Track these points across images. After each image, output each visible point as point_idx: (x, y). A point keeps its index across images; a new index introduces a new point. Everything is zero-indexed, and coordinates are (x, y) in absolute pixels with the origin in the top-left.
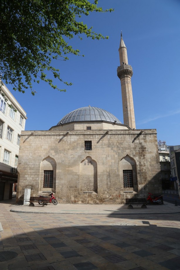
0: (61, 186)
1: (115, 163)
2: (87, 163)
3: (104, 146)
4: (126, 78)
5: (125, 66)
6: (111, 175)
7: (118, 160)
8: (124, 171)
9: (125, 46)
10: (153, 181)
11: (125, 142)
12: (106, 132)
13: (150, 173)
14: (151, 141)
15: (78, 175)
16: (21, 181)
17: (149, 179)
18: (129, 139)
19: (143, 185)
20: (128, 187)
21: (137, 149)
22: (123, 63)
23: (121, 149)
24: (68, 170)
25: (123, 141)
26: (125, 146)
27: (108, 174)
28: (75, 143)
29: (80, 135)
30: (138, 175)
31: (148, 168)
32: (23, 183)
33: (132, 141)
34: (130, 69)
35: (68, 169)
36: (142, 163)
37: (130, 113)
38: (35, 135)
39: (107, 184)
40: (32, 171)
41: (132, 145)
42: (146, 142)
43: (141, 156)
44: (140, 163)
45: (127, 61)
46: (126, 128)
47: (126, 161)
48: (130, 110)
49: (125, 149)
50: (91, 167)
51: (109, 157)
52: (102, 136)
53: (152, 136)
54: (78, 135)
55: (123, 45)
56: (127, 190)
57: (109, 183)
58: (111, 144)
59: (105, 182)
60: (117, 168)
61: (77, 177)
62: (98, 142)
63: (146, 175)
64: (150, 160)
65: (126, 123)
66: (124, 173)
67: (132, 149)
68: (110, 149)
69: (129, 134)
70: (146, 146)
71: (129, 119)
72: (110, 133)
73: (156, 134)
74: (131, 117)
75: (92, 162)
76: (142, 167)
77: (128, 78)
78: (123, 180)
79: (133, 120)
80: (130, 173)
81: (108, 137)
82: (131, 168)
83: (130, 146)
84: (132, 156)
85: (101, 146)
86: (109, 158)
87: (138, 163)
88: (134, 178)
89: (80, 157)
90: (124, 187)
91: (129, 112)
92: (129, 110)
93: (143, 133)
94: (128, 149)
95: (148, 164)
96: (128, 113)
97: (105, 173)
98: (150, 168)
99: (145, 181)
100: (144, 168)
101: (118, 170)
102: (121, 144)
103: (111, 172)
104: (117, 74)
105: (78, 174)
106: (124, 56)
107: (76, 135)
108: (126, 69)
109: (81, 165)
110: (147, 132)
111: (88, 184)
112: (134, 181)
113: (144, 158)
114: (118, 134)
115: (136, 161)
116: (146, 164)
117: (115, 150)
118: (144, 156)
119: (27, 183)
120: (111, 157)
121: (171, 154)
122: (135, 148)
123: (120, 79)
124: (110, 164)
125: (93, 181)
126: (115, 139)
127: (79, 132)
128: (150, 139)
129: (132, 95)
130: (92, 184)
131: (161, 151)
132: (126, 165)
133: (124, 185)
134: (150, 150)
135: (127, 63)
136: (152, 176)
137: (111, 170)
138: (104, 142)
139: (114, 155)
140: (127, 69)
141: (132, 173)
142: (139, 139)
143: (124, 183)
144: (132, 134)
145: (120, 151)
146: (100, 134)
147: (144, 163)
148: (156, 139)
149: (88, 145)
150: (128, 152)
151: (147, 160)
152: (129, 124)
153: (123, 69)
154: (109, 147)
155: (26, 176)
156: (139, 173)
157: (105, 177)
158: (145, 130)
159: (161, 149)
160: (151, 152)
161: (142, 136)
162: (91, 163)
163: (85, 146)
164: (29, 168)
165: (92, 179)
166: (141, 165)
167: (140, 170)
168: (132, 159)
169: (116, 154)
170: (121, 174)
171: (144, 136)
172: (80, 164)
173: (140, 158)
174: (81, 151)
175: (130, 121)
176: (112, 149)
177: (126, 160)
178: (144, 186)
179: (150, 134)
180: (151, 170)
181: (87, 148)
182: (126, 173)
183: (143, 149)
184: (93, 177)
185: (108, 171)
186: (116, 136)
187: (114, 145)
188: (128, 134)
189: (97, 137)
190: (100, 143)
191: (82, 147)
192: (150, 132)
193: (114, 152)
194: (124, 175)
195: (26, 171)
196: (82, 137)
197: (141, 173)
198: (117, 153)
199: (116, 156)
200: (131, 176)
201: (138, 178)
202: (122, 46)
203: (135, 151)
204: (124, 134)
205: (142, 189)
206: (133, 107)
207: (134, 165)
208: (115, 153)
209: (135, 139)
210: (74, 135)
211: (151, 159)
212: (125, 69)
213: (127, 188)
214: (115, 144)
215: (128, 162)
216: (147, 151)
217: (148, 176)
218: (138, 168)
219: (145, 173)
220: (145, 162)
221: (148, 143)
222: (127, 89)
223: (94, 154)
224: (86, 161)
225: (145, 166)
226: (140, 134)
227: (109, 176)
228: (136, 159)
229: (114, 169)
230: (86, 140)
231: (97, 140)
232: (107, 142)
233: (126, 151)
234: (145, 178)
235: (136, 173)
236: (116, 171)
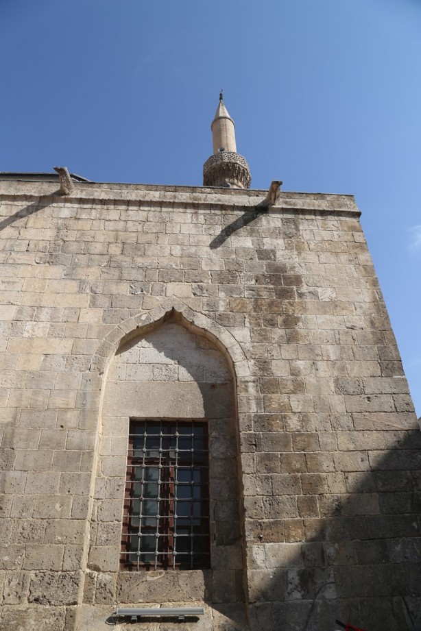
1: (70, 359)
3: (22, 258)
6: (19, 446)
7: (96, 345)
8: (135, 424)
10: (372, 506)
11: (165, 240)
13: (343, 441)
17: (336, 488)
19: (287, 548)
20: (165, 564)
21: (245, 282)
22: (222, 150)
23: (136, 275)
25: (151, 237)
26: (165, 262)
30: (248, 462)
31: (321, 405)
33: (208, 240)
36: (280, 370)
41: (213, 261)
42: (297, 248)
43: (272, 323)
44: (263, 365)
47: (161, 357)
49: (157, 276)
51: (35, 318)
52: (24, 204)
53: (332, 221)
56: (150, 596)
58: (74, 247)
63: (308, 459)
64: (331, 351)
66: (132, 440)
67: (207, 283)
68: (57, 271)
69: (195, 206)
70: (300, 271)
72: (76, 195)
73: (358, 215)
76: (278, 399)
78: (122, 496)
80: (184, 442)
82: (192, 407)
83: (195, 265)
84: (202, 322)
87: (245, 370)
90: (126, 563)
93: (279, 204)
94: (182, 277)
95: (321, 378)
98: (338, 403)
99: (308, 505)
100: (296, 403)
101: (87, 412)
102: (138, 249)
103: (21, 430)
110: (301, 203)
112: (219, 513)
113: (292, 338)
115: (237, 356)
116: (310, 380)
117: (91, 279)
118: (290, 322)
120: (52, 318)
122: (228, 277)
124: (35, 364)
128: (326, 235)
132: (154, 381)
133: (127, 545)
134: (326, 294)
136: (360, 465)
137: (33, 409)
138: (28, 234)
139: (77, 311)
141: (204, 441)
142: (252, 233)
143: (128, 526)
144: (211, 207)
145: (124, 289)
147: (295, 373)
148: (359, 237)
150: (176, 295)
151: (311, 348)
154: (52, 260)
156: (255, 444)
158: (289, 193)
160: (334, 305)
161: (272, 221)
166: (267, 385)
167: (263, 421)
168: (206, 343)
169: (93, 304)
173: (262, 338)
176: (69, 276)
177: (160, 347)
178: (303, 554)
179: (323, 213)
180: (346, 421)
182: (153, 442)
183: (282, 282)
186: (114, 213)
187: (87, 252)
188: (185, 206)
192: (322, 204)
193: (81, 291)
194: (133, 460)
197: (274, 441)
198: (104, 301)
199: (92, 317)
200: (197, 462)
201: (247, 481)
203: (230, 292)
208: (86, 298)
209: (230, 230)
211: (337, 342)
213: (154, 577)
214: (98, 248)
216: (308, 299)
217: (326, 465)
218: (249, 404)
219: (305, 442)
220: (301, 364)
221: (310, 257)
225: (299, 387)
226: (263, 209)
228: (236, 339)
229: (59, 402)
232: (50, 234)
233: (162, 292)
234: (312, 486)
235: (233, 442)
236: (72, 418)
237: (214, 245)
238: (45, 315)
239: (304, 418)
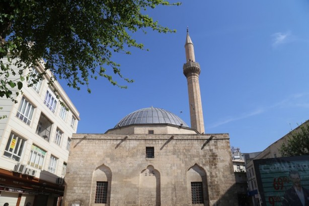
0: (116, 202)
1: (181, 173)
2: (148, 174)
3: (169, 154)
4: (193, 76)
5: (191, 63)
6: (177, 188)
7: (185, 170)
8: (192, 183)
9: (191, 42)
10: (227, 195)
11: (193, 148)
12: (171, 136)
13: (223, 185)
14: (223, 148)
15: (138, 188)
16: (68, 194)
17: (222, 193)
18: (197, 145)
19: (215, 201)
20: (198, 203)
21: (208, 157)
22: (190, 60)
23: (189, 156)
24: (126, 181)
25: (190, 148)
26: (193, 153)
27: (173, 187)
28: (134, 149)
29: (141, 140)
30: (209, 189)
31: (220, 180)
32: (70, 197)
33: (201, 148)
34: (198, 66)
35: (125, 180)
36: (214, 174)
37: (199, 115)
38: (88, 139)
39: (172, 199)
40: (82, 182)
41: (202, 152)
42: (217, 148)
43: (212, 165)
44: (211, 173)
45: (193, 58)
46: (194, 132)
47: (194, 171)
48: (198, 111)
49: (193, 156)
50: (153, 179)
51: (174, 166)
52: (166, 141)
53: (224, 141)
54: (138, 140)
55: (190, 41)
57: (174, 198)
58: (177, 151)
59: (170, 197)
60: (184, 179)
61: (136, 190)
62: (161, 149)
63: (218, 189)
64: (222, 170)
65: (194, 127)
66: (192, 185)
67: (201, 157)
68: (175, 156)
69: (198, 140)
70: (217, 154)
71: (198, 122)
72: (175, 138)
73: (229, 139)
74: (199, 120)
75: (154, 172)
76: (214, 179)
77: (195, 76)
78: (191, 194)
79: (202, 123)
80: (199, 185)
81: (173, 142)
82: (200, 180)
83: (199, 154)
84: (201, 165)
85: (165, 153)
86: (175, 168)
87: (208, 174)
88: (204, 192)
89: (140, 166)
90: (193, 203)
91: (197, 114)
92: (196, 111)
93: (214, 138)
94: (197, 157)
95: (220, 175)
96: (195, 116)
97: (170, 185)
98: (223, 179)
99: (218, 195)
100: (216, 179)
101: (185, 182)
102: (188, 151)
103: (176, 185)
104: (183, 72)
105: (137, 186)
106: (190, 52)
107: (136, 139)
109: (141, 176)
110: (218, 137)
111: (149, 199)
112: (205, 196)
113: (216, 168)
114: (185, 140)
115: (207, 171)
116: (218, 175)
117: (182, 158)
118: (215, 165)
119: (75, 197)
120: (177, 166)
121: (247, 163)
122: (204, 156)
123: (187, 77)
124: (176, 175)
125: (155, 196)
126: (181, 145)
127: (139, 136)
128: (222, 144)
129: (200, 95)
130: (154, 199)
131: (235, 159)
132: (194, 176)
133: (193, 200)
134: (222, 158)
135: (194, 61)
136: (226, 189)
137: (177, 182)
138: (169, 148)
139: (180, 164)
140: (194, 66)
141: (202, 185)
142: (209, 145)
143: (192, 198)
144: (200, 139)
146: (164, 140)
147: (216, 174)
148: (229, 145)
149: (150, 152)
150: (196, 160)
151: (219, 170)
152: (197, 128)
153: (189, 67)
154: (174, 154)
155: (75, 188)
156: (210, 186)
157: (170, 191)
158: (216, 134)
159: (235, 157)
160: (223, 161)
161: (212, 142)
162: (153, 174)
163: (147, 153)
164: (79, 179)
165: (154, 193)
166: (212, 176)
167: (211, 183)
168: (201, 169)
169: (183, 163)
170: (189, 186)
171: (215, 142)
172: (141, 174)
173: (211, 168)
174: (141, 159)
175: (198, 124)
176: (178, 157)
177: (194, 169)
178: (217, 202)
179: (222, 139)
180: (224, 182)
181: (149, 155)
182: (195, 185)
183: (214, 157)
184: (155, 190)
185: (173, 183)
186: (183, 142)
187: (180, 152)
188: (196, 139)
189: (160, 142)
190: (163, 150)
191: (143, 154)
192: (222, 137)
193: (180, 160)
194: (192, 188)
195: (75, 181)
196: (143, 142)
197: (213, 186)
198: (184, 162)
199: (183, 165)
200: (201, 190)
201: (209, 192)
202: (188, 42)
203: (205, 159)
204: (191, 139)
205: (214, 205)
206: (201, 108)
207: (204, 177)
208: (181, 161)
209: (204, 145)
210: (133, 139)
211: (223, 168)
212: (192, 66)
213: (197, 205)
214: (181, 151)
215: (196, 173)
216: (219, 160)
217: (220, 189)
218: (209, 180)
219: (217, 185)
220: (217, 173)
221: (219, 150)
222: (194, 88)
223: (156, 162)
224: (148, 170)
225: (217, 177)
226: (210, 139)
227: (174, 189)
228: (207, 168)
229: (181, 180)
230: (148, 146)
231: (160, 146)
232: (172, 148)
233: (194, 160)
234: (218, 192)
235: (207, 185)
236: (183, 183)
237: (202, 149)
238: (175, 165)
239: (217, 182)
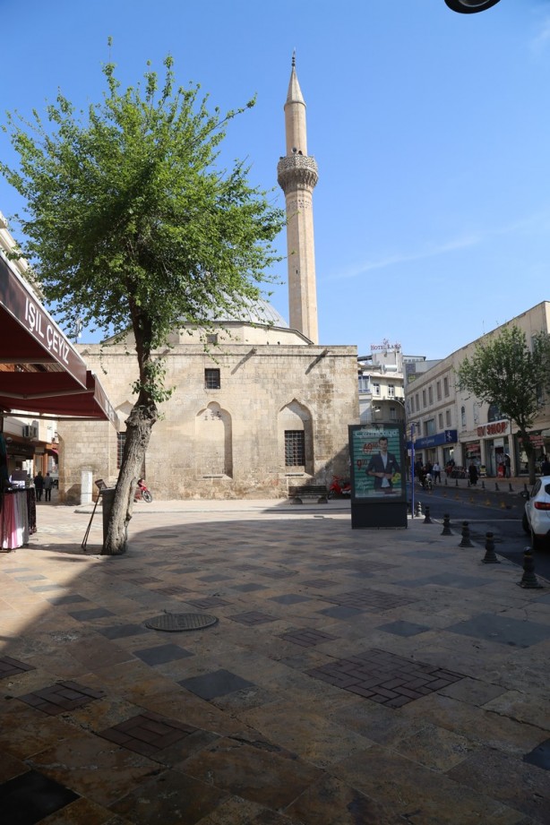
0: (156, 465)
1: (268, 416)
2: (210, 417)
3: (247, 381)
4: (299, 192)
5: (298, 158)
6: (260, 441)
7: (274, 411)
8: (286, 432)
9: (301, 99)
10: (345, 453)
11: (291, 372)
12: (250, 349)
13: (339, 437)
14: (345, 372)
15: (193, 442)
16: (67, 456)
17: (337, 449)
18: (299, 366)
19: (324, 462)
20: (295, 465)
21: (316, 388)
22: (295, 150)
23: (283, 386)
24: (171, 431)
25: (286, 371)
26: (291, 381)
27: (254, 438)
28: (184, 372)
29: (196, 355)
30: (315, 442)
31: (335, 427)
32: (72, 461)
33: (304, 371)
34: (312, 167)
35: (170, 429)
36: (324, 417)
37: (307, 287)
38: (94, 355)
39: (252, 459)
40: (91, 434)
41: (306, 379)
42: (333, 372)
43: (323, 402)
44: (320, 416)
45: (303, 145)
46: (295, 340)
47: (292, 413)
48: (306, 278)
49: (289, 387)
50: (219, 425)
51: (255, 403)
52: (242, 358)
53: (347, 359)
54: (190, 355)
55: (298, 95)
56: (293, 471)
57: (256, 457)
58: (262, 376)
59: (248, 455)
60: (273, 426)
61: (191, 445)
62: (233, 373)
63: (330, 442)
64: (340, 411)
66: (286, 436)
67: (305, 388)
68: (258, 386)
69: (300, 356)
70: (333, 382)
71: (303, 302)
72: (258, 352)
73: (357, 356)
74: (307, 297)
75: (220, 413)
76: (323, 425)
77: (305, 193)
78: (284, 451)
79: (313, 304)
80: (299, 436)
81: (255, 360)
82: (301, 427)
83: (300, 382)
84: (303, 402)
85: (240, 381)
86: (257, 407)
87: (315, 417)
88: (307, 448)
89: (195, 403)
90: (286, 465)
91: (303, 285)
92: (302, 278)
93: (329, 354)
94: (297, 387)
95: (335, 419)
96: (300, 287)
97: (249, 437)
98: (339, 426)
99: (329, 453)
100: (328, 426)
101: (275, 432)
102: (282, 376)
103: (260, 436)
105: (192, 438)
106: (296, 127)
107: (185, 355)
108: (301, 169)
109: (199, 420)
110: (337, 351)
111: (213, 459)
112: (307, 454)
113: (328, 407)
114: (277, 355)
115: (313, 413)
116: (332, 419)
117: (270, 389)
118: (329, 401)
119: (82, 461)
120: (261, 403)
122: (310, 386)
123: (286, 193)
124: (259, 418)
125: (223, 454)
126: (270, 365)
127: (192, 348)
128: (344, 366)
129: (312, 239)
130: (222, 460)
131: (386, 371)
132: (293, 421)
133: (286, 461)
134: (341, 391)
135: (305, 153)
136: (344, 443)
137: (261, 430)
138: (246, 371)
139: (267, 400)
140: (305, 167)
141: (303, 436)
142: (319, 366)
143: (286, 457)
144: (305, 356)
145: (279, 392)
146: (238, 355)
147: (328, 418)
149: (213, 378)
150: (295, 393)
151: (334, 410)
152: (301, 328)
153: (292, 168)
154: (256, 382)
155: (79, 445)
156: (317, 438)
157: (248, 446)
158: (333, 347)
160: (343, 395)
161: (326, 361)
162: (219, 416)
163: (206, 379)
164: (84, 429)
165: (222, 450)
166: (321, 422)
167: (319, 432)
168: (304, 408)
169: (272, 398)
170: (281, 438)
171: (331, 360)
172: (197, 418)
173: (320, 407)
174: (197, 391)
175: (304, 307)
176: (263, 387)
177: (291, 409)
178: (327, 463)
179: (344, 356)
180: (341, 431)
181: (211, 383)
182: (291, 436)
183: (327, 387)
184: (223, 444)
185: (254, 433)
186: (273, 360)
187: (267, 378)
188: (296, 356)
189: (231, 359)
190: (237, 375)
191: (199, 382)
192: (345, 352)
193: (267, 393)
194: (286, 441)
195: (77, 434)
196: (198, 359)
197: (322, 437)
198: (274, 396)
199: (272, 402)
200: (302, 443)
201: (315, 446)
202: (294, 98)
203: (311, 392)
204: (288, 355)
205: (321, 470)
206: (314, 271)
207: (308, 422)
208: (269, 395)
209: (312, 366)
210: (180, 355)
211: (341, 408)
212: (298, 167)
213: (293, 467)
214: (270, 376)
215: (295, 414)
216: (335, 393)
217: (334, 443)
218: (316, 427)
219: (329, 437)
220: (330, 415)
221: (337, 376)
222: (300, 222)
223: (225, 396)
224: (209, 411)
225: (329, 422)
226: (323, 356)
227: (256, 442)
228: (313, 408)
229: (267, 428)
230: (209, 366)
231: (233, 367)
232: (253, 371)
233: (291, 392)
234: (329, 448)
235: (311, 436)
236: (271, 432)
237: (306, 373)
238: (258, 401)
239: (330, 431)
